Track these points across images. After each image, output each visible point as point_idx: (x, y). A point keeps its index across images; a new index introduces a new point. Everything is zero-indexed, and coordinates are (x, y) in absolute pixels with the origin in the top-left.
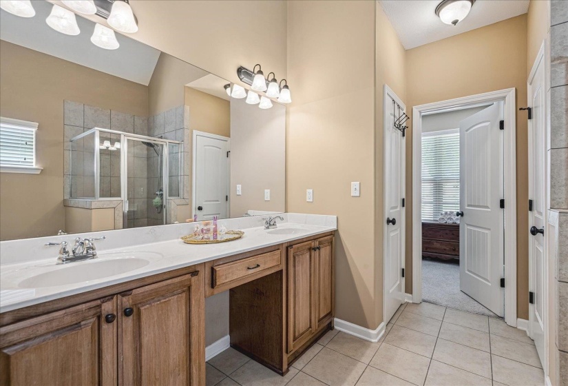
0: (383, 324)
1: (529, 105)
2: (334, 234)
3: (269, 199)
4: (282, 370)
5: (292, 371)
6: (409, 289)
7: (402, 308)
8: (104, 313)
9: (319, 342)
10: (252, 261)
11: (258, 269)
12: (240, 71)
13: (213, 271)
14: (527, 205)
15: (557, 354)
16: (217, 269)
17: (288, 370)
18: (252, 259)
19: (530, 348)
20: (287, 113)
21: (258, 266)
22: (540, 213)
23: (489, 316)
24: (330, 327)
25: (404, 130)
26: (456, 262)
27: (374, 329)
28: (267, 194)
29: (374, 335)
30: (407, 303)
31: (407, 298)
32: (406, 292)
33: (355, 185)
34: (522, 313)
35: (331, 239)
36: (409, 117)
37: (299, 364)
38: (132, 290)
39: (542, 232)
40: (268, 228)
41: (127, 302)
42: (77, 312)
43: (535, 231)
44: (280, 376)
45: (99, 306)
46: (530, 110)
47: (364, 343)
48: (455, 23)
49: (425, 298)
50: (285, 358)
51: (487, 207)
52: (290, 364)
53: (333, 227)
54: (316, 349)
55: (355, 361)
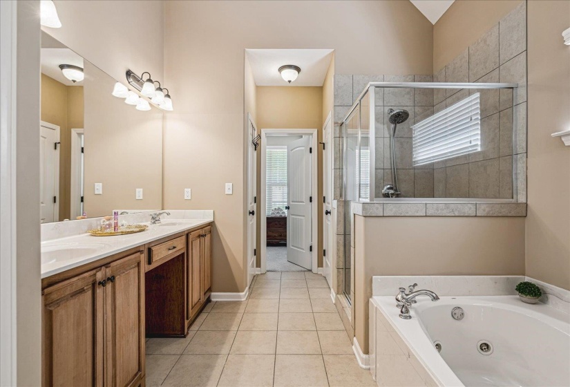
0: (247, 288)
1: (324, 142)
2: (211, 224)
3: (141, 198)
4: (184, 334)
5: (191, 333)
6: (258, 265)
7: (255, 278)
8: (98, 280)
9: (204, 311)
10: (170, 244)
11: (174, 250)
12: (129, 73)
13: (150, 250)
14: (322, 200)
15: (336, 270)
16: (153, 249)
17: (188, 333)
18: (170, 243)
19: (324, 281)
20: (164, 118)
21: (174, 247)
22: (329, 203)
23: (304, 271)
24: (209, 301)
25: (256, 145)
26: (285, 245)
27: (243, 292)
28: (139, 193)
29: (243, 295)
30: (258, 275)
31: (257, 271)
32: (257, 267)
33: (228, 186)
34: (320, 264)
35: (210, 229)
36: (259, 136)
37: (195, 327)
38: (110, 263)
39: (330, 213)
40: (154, 223)
41: (109, 272)
42: (84, 278)
43: (327, 213)
44: (184, 339)
45: (95, 275)
46: (324, 144)
47: (238, 303)
48: (290, 82)
49: (268, 269)
50: (186, 322)
51: (303, 202)
52: (189, 328)
53: (211, 219)
54: (203, 316)
55: (235, 314)
